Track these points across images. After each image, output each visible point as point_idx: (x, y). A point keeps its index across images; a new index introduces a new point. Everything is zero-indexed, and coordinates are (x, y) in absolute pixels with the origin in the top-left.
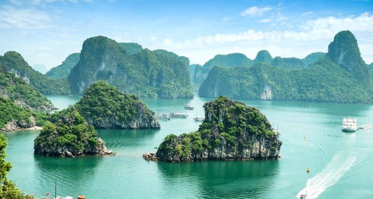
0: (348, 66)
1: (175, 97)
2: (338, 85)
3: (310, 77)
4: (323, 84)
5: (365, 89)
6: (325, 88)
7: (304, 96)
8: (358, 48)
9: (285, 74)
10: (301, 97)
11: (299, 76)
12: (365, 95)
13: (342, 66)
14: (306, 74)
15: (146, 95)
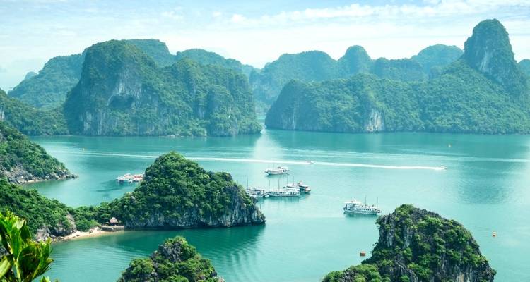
0: (495, 75)
1: (234, 133)
2: (483, 106)
3: (439, 93)
4: (460, 104)
5: (522, 111)
6: (463, 111)
7: (431, 125)
8: (510, 45)
9: (400, 90)
10: (426, 126)
11: (422, 92)
12: (523, 120)
13: (486, 75)
14: (432, 88)
15: (189, 132)
